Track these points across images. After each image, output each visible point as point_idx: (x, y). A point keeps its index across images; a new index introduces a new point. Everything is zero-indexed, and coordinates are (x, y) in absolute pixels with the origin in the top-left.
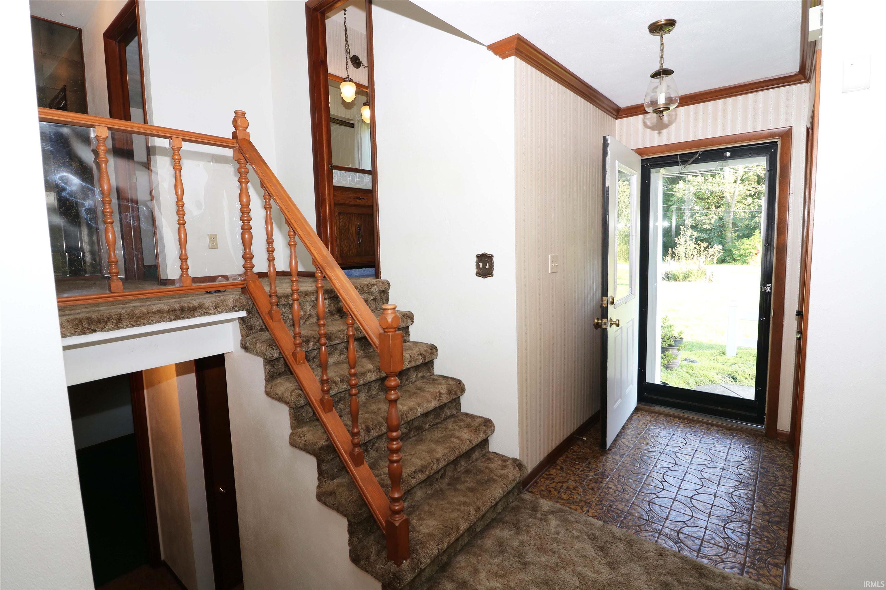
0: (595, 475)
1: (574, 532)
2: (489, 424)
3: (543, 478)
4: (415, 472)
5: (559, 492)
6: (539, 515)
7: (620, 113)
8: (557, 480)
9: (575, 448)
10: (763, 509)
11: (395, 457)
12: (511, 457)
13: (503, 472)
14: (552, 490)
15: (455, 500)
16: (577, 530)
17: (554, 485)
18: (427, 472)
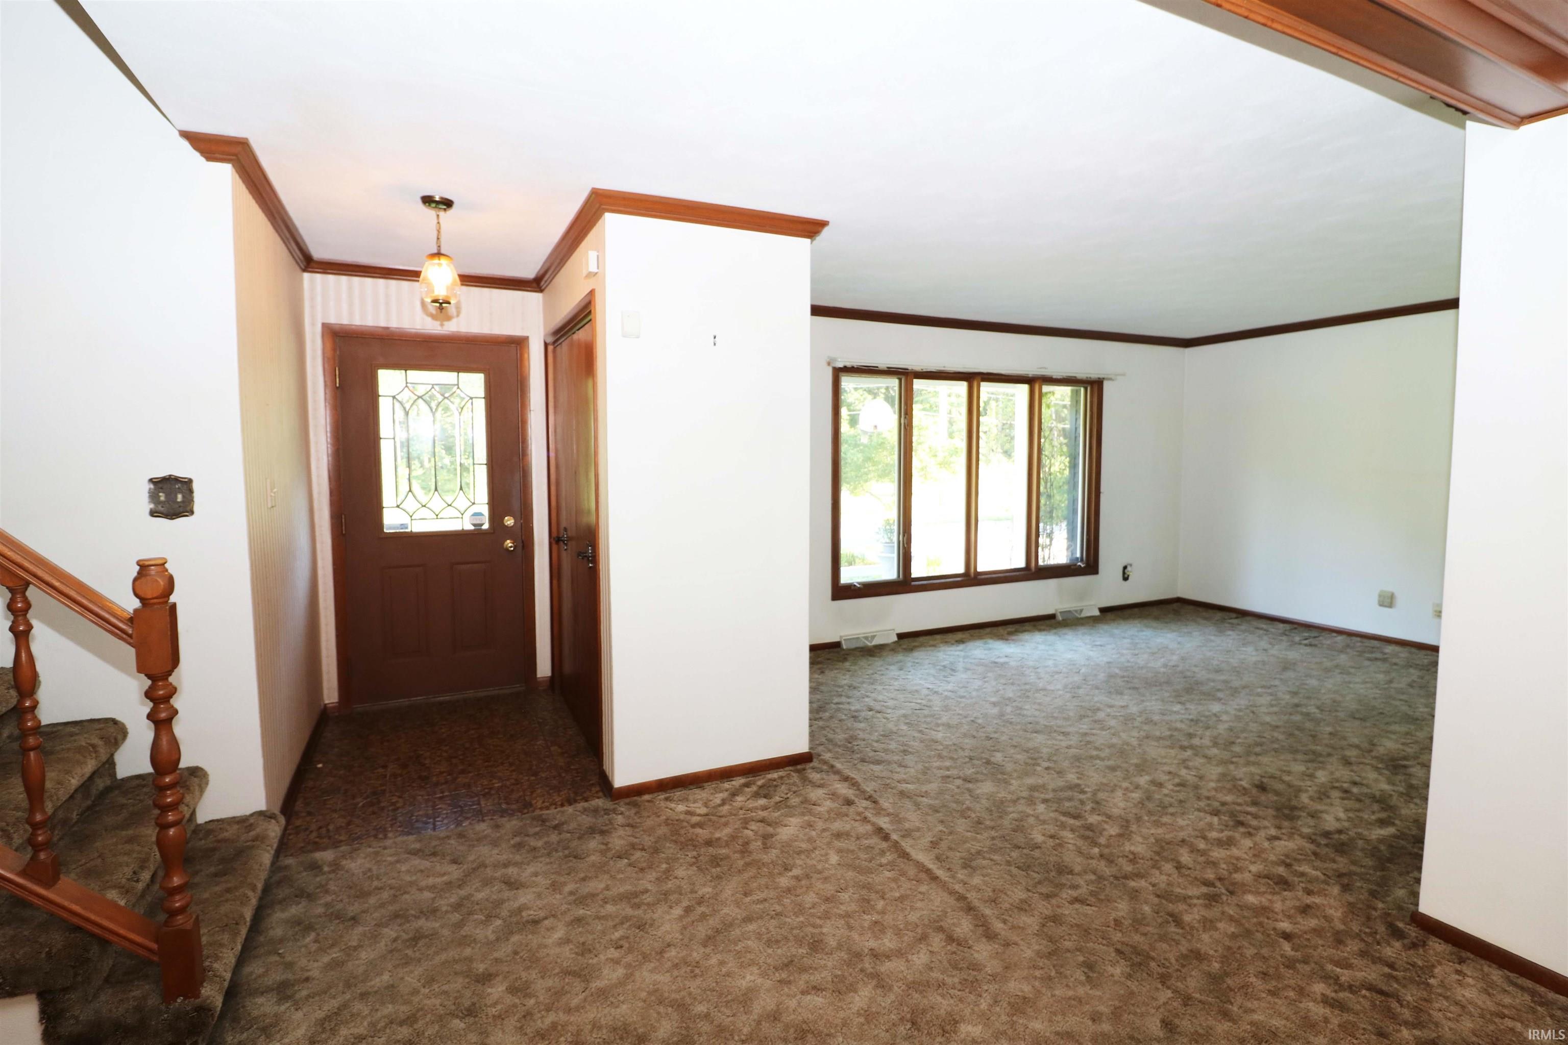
0: (365, 799)
1: (389, 859)
2: (199, 773)
3: (290, 834)
4: (135, 873)
5: (330, 838)
6: (326, 869)
7: (312, 264)
8: (314, 827)
9: (310, 784)
10: (560, 750)
11: (171, 817)
12: (248, 813)
13: (252, 833)
14: (317, 840)
15: (206, 895)
16: (391, 856)
17: (314, 834)
18: (152, 866)
